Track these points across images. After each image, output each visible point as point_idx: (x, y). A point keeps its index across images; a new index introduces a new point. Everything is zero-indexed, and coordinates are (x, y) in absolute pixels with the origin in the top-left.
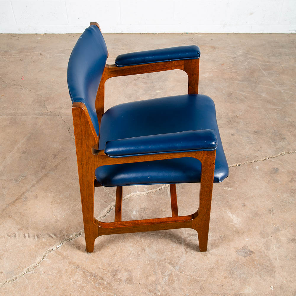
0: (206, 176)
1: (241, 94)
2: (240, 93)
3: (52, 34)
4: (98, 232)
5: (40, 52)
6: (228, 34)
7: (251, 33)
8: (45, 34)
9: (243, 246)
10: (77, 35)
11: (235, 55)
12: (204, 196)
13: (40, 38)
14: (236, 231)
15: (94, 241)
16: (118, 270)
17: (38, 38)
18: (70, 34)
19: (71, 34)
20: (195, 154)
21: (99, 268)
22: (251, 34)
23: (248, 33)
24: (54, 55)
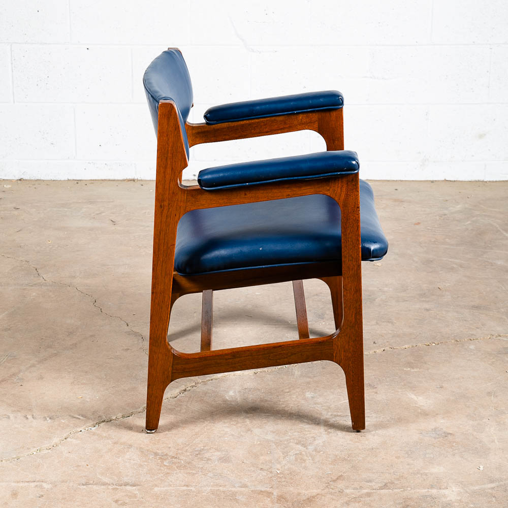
0: (349, 234)
1: (451, 262)
2: (450, 260)
3: (37, 180)
4: (172, 370)
5: (14, 205)
6: (432, 182)
7: (485, 180)
8: (20, 180)
9: (433, 427)
10: (93, 182)
11: (446, 212)
12: (348, 278)
13: (9, 186)
14: (422, 412)
15: (163, 392)
16: (203, 449)
17: (5, 186)
18: (78, 181)
19: (80, 180)
20: (328, 188)
21: (170, 448)
22: (486, 182)
23: (479, 181)
24: (45, 210)
